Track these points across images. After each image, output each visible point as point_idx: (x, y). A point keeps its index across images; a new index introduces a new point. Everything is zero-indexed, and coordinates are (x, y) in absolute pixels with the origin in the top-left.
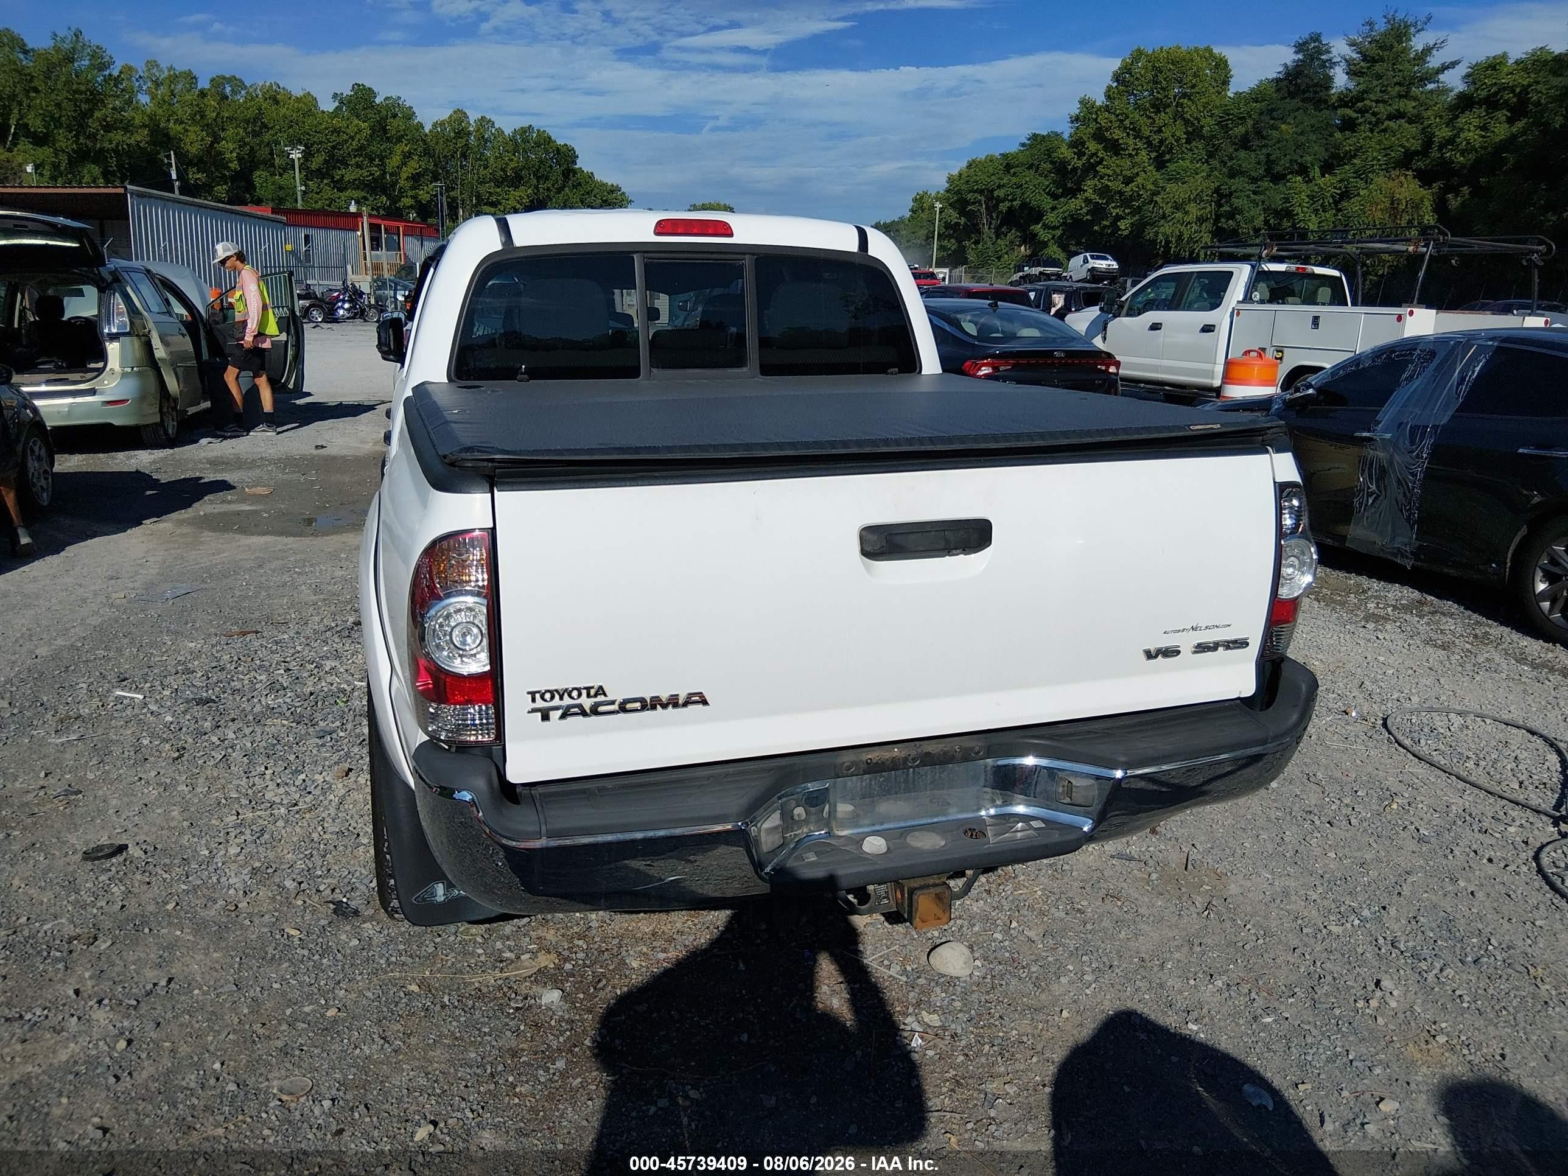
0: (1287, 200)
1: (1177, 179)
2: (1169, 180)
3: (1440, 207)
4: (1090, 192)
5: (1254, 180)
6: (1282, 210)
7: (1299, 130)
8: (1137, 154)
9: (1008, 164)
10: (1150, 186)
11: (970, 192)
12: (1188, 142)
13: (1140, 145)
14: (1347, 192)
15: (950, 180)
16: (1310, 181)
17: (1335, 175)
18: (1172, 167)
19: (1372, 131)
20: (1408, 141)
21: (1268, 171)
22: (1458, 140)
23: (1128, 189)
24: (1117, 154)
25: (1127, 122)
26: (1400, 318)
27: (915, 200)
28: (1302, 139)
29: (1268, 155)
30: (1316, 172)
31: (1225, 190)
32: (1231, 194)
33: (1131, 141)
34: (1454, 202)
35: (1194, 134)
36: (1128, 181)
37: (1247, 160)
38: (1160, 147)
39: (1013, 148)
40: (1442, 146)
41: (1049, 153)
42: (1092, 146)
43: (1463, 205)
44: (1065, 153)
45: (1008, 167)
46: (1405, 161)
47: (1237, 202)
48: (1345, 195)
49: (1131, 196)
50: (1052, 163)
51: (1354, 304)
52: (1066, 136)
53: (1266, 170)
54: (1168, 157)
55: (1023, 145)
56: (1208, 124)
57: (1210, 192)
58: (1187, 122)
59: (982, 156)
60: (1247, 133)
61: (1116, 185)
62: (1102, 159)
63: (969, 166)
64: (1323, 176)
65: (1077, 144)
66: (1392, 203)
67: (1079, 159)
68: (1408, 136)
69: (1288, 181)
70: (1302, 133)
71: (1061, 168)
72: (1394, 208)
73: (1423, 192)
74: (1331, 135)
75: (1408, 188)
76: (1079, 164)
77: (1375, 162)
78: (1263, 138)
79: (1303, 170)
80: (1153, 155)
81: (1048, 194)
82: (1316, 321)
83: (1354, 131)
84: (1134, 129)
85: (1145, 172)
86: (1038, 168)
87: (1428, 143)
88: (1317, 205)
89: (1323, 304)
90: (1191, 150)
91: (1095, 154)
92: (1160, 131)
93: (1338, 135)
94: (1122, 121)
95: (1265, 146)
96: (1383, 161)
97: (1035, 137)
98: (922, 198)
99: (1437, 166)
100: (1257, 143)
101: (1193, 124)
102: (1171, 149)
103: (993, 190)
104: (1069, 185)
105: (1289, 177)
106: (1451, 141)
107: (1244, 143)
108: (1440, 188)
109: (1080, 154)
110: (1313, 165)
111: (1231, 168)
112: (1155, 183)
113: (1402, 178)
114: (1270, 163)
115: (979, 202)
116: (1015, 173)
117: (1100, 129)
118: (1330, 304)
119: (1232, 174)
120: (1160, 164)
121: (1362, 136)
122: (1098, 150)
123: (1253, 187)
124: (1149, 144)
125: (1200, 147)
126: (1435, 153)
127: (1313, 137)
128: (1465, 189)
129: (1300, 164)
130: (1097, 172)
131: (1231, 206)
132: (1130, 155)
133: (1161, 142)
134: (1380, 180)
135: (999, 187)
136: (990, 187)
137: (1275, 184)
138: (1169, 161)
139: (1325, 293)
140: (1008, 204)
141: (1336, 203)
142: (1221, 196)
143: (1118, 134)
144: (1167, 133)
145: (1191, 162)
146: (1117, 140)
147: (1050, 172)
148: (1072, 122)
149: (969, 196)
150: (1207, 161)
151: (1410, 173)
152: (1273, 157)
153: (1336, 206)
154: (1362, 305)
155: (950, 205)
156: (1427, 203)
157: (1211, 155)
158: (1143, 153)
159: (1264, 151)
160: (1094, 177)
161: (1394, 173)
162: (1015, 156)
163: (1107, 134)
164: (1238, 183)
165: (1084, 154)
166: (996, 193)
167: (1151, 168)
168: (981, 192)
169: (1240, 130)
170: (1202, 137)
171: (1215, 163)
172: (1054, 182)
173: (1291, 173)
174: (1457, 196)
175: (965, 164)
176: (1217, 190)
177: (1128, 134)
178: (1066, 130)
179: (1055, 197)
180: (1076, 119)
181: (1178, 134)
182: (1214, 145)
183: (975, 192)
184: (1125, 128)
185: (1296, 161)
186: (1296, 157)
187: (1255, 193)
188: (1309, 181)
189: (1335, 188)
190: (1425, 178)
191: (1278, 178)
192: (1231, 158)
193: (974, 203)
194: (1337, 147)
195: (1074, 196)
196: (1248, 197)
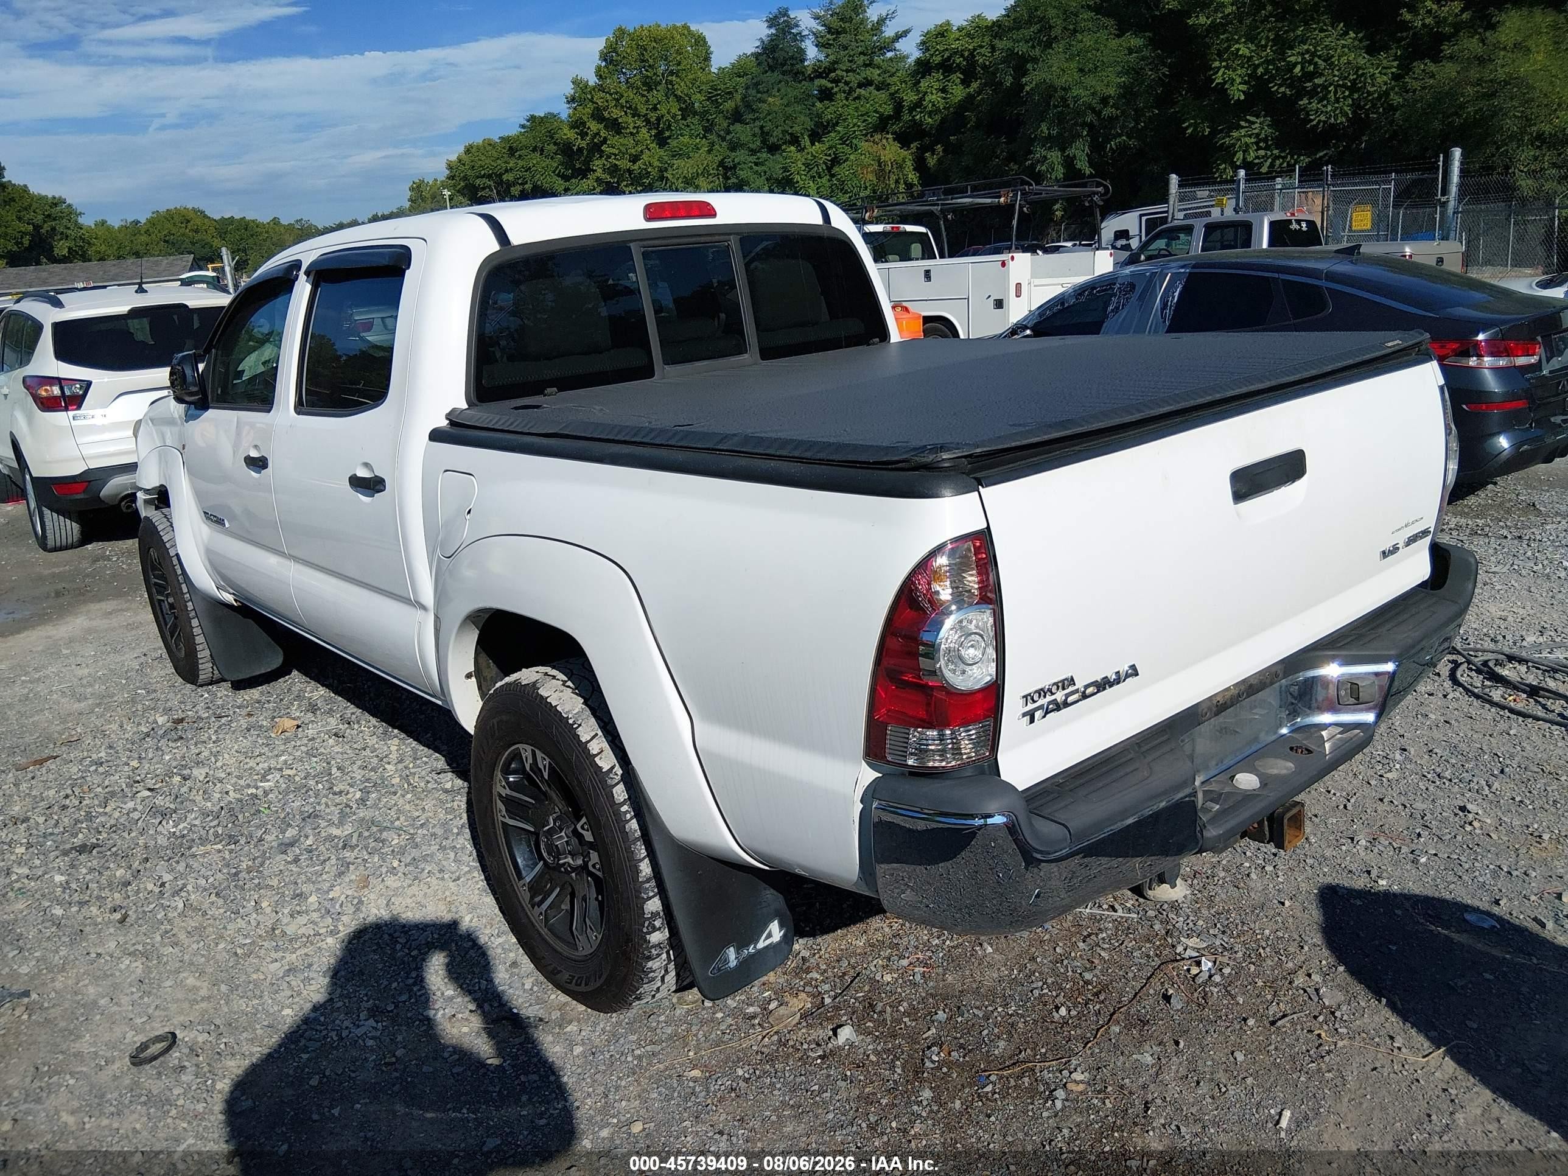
0: (785, 169)
1: (680, 155)
2: (674, 156)
3: (920, 165)
4: (599, 173)
5: (753, 152)
6: (783, 178)
7: (785, 101)
8: (638, 132)
9: (511, 147)
10: (657, 163)
11: (478, 177)
12: (684, 118)
13: (639, 123)
14: (836, 158)
15: (450, 167)
16: (803, 150)
17: (823, 142)
18: (673, 143)
19: (847, 99)
20: (880, 106)
21: (764, 142)
22: (924, 103)
23: (636, 167)
24: (619, 133)
25: (623, 101)
26: (1003, 264)
27: (412, 189)
28: (789, 110)
29: (762, 128)
30: (806, 141)
31: (729, 162)
32: (735, 167)
33: (630, 119)
34: (931, 161)
35: (687, 111)
36: (635, 159)
37: (742, 132)
38: (658, 124)
39: (513, 131)
40: (911, 110)
41: (551, 135)
42: (594, 126)
43: (940, 161)
44: (570, 134)
45: (512, 151)
46: (882, 125)
47: (742, 174)
48: (835, 161)
49: (640, 173)
50: (555, 144)
51: (942, 256)
52: (564, 116)
53: (762, 142)
54: (667, 134)
55: (523, 126)
56: (698, 101)
57: (715, 166)
58: (679, 99)
59: (478, 140)
60: (737, 107)
61: (624, 164)
62: (605, 139)
63: (468, 151)
64: (813, 144)
65: (577, 124)
66: (880, 166)
67: (582, 139)
68: (879, 102)
69: (784, 151)
70: (787, 105)
71: (566, 150)
72: (881, 172)
73: (904, 153)
74: (814, 105)
75: (890, 151)
76: (584, 144)
77: (856, 128)
78: (753, 110)
79: (795, 140)
80: (653, 132)
81: (558, 175)
82: (928, 275)
83: (831, 100)
84: (630, 108)
85: (649, 149)
86: (542, 150)
87: (899, 106)
88: (813, 172)
89: (917, 259)
90: (688, 126)
91: (598, 134)
92: (655, 109)
93: (818, 104)
94: (617, 100)
95: (758, 118)
96: (862, 125)
97: (532, 119)
98: (419, 187)
99: (908, 128)
100: (751, 116)
101: (686, 101)
102: (670, 125)
103: (501, 175)
104: (578, 166)
105: (783, 147)
106: (918, 104)
107: (737, 117)
108: (917, 147)
109: (583, 135)
110: (802, 134)
111: (731, 142)
112: (660, 160)
113: (884, 141)
114: (764, 134)
115: (489, 187)
116: (520, 156)
117: (598, 109)
118: (923, 258)
119: (733, 147)
120: (662, 141)
121: (839, 105)
122: (599, 130)
123: (753, 159)
124: (648, 121)
125: (696, 122)
126: (906, 117)
127: (799, 108)
128: (939, 148)
129: (791, 134)
130: (603, 151)
131: (737, 178)
132: (631, 133)
133: (659, 119)
134: (864, 145)
135: (506, 171)
136: (498, 171)
137: (772, 155)
138: (669, 137)
139: (916, 249)
140: (519, 188)
141: (829, 169)
142: (726, 168)
143: (616, 113)
144: (663, 110)
145: (691, 137)
146: (616, 119)
147: (556, 154)
148: (568, 102)
149: (478, 182)
150: (705, 137)
151: (890, 136)
152: (766, 129)
153: (830, 172)
154: (950, 256)
155: (458, 191)
156: (909, 163)
157: (707, 130)
158: (644, 130)
159: (757, 123)
160: (601, 157)
161: (877, 137)
162: (516, 139)
163: (606, 114)
164: (740, 156)
165: (587, 134)
166: (505, 177)
167: (654, 145)
168: (489, 177)
169: (729, 105)
170: (695, 113)
171: (713, 137)
172: (562, 164)
173: (785, 143)
174: (933, 154)
175: (462, 149)
176: (721, 164)
177: (626, 113)
178: (564, 111)
179: (566, 178)
180: (571, 100)
181: (673, 111)
182: (708, 120)
183: (483, 177)
184: (622, 107)
185: (787, 132)
186: (787, 128)
187: (756, 164)
188: (801, 150)
189: (826, 155)
190: (903, 140)
191: (773, 149)
192: (728, 132)
193: (484, 189)
194: (819, 116)
195: (585, 177)
196: (751, 168)
